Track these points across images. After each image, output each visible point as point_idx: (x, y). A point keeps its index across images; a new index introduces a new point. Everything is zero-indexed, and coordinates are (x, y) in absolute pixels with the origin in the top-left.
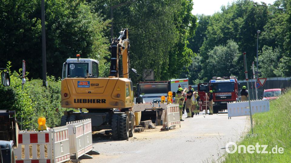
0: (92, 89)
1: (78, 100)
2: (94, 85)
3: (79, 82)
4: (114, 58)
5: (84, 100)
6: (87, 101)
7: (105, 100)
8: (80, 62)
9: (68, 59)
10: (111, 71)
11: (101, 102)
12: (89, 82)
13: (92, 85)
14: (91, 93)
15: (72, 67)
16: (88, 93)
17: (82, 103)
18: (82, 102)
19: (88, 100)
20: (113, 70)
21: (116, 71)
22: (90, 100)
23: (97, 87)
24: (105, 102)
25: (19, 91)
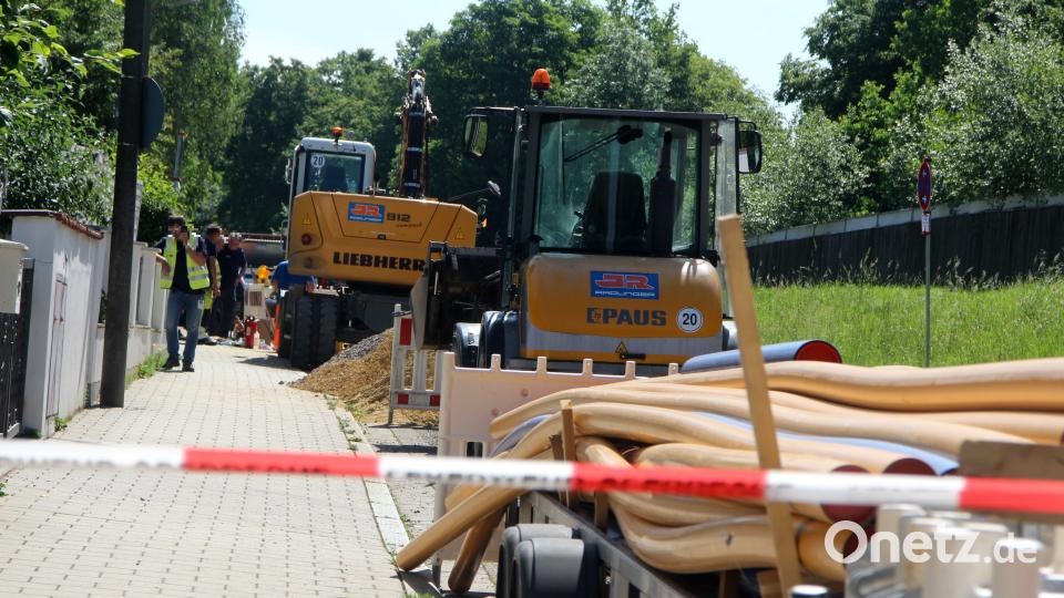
0: (390, 230)
1: (346, 255)
2: (397, 217)
3: (352, 205)
4: (417, 149)
5: (363, 257)
6: (373, 261)
7: (423, 263)
8: (341, 150)
9: (307, 138)
10: (406, 184)
11: (411, 266)
12: (382, 208)
13: (392, 217)
14: (385, 239)
15: (318, 163)
16: (379, 238)
17: (357, 264)
18: (358, 262)
19: (377, 258)
20: (412, 181)
21: (418, 186)
22: (381, 259)
23: (405, 223)
24: (422, 269)
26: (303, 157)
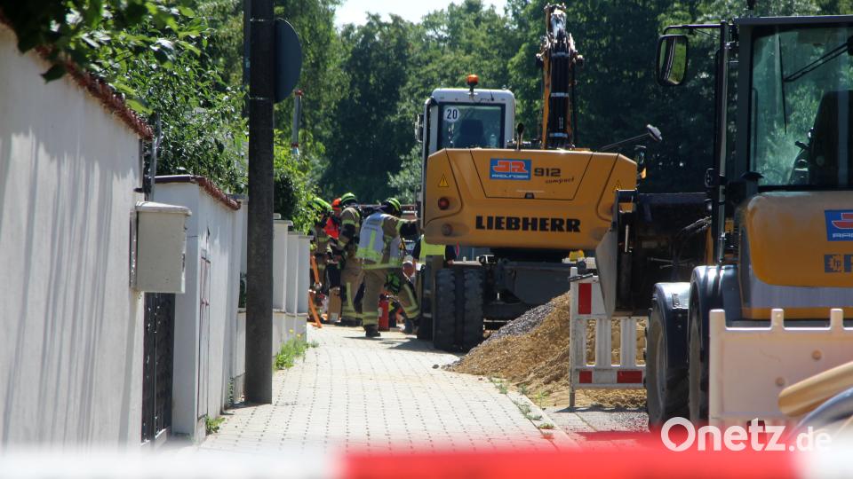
0: (538, 187)
1: (490, 219)
2: (545, 171)
3: (494, 162)
5: (509, 219)
6: (521, 224)
7: (578, 222)
8: (477, 100)
9: (438, 89)
11: (564, 227)
12: (528, 163)
13: (540, 172)
14: (533, 198)
15: (452, 117)
16: (526, 197)
17: (503, 229)
18: (504, 226)
19: (525, 220)
20: (559, 131)
21: (566, 136)
22: (530, 221)
24: (577, 230)
26: (435, 111)
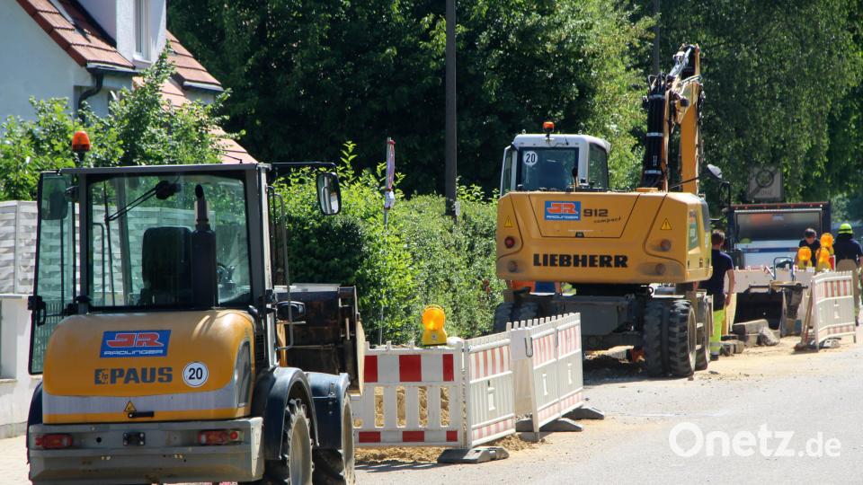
0: (588, 226)
1: (545, 256)
2: (594, 213)
3: (548, 204)
4: (657, 134)
5: (562, 257)
6: (572, 261)
7: (625, 258)
8: (553, 145)
9: (519, 136)
10: (646, 172)
11: (612, 263)
12: (578, 205)
13: (589, 213)
14: (583, 236)
15: (530, 160)
16: (577, 236)
17: (556, 265)
18: (557, 263)
19: (576, 257)
20: (653, 168)
21: (659, 172)
22: (580, 258)
23: (601, 218)
24: (624, 265)
25: (375, 230)
26: (515, 155)
